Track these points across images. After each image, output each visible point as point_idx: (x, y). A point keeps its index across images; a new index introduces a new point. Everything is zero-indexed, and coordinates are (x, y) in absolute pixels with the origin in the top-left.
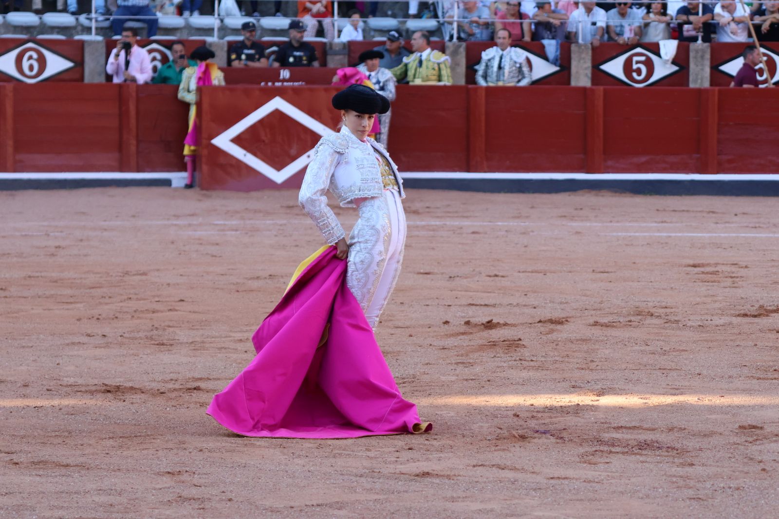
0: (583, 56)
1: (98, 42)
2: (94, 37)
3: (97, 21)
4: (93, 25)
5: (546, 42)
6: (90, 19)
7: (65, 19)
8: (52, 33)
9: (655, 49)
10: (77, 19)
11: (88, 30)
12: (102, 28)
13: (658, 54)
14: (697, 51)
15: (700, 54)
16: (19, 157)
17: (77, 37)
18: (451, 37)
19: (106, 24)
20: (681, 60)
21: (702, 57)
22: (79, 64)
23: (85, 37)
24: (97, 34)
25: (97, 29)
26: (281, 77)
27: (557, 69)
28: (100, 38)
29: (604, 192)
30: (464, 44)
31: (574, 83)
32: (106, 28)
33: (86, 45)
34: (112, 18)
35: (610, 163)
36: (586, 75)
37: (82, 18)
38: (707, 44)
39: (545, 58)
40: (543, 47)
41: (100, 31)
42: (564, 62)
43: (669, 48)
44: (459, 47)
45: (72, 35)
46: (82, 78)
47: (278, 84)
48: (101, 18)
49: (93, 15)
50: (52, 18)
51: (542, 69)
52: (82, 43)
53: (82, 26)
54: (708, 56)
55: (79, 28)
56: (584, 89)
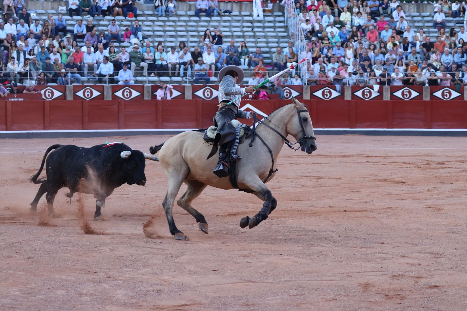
0: (349, 90)
1: (190, 86)
2: (188, 85)
3: (189, 79)
4: (188, 81)
5: (336, 85)
6: (187, 79)
7: (179, 79)
8: (174, 84)
9: (372, 88)
10: (182, 79)
11: (186, 82)
12: (191, 82)
13: (373, 89)
14: (386, 88)
15: (387, 89)
16: (164, 124)
17: (182, 85)
18: (305, 84)
19: (192, 80)
20: (380, 91)
21: (388, 90)
22: (183, 93)
23: (185, 85)
24: (189, 84)
25: (189, 82)
26: (249, 97)
27: (340, 94)
28: (190, 85)
29: (356, 135)
30: (309, 86)
31: (345, 99)
32: (192, 82)
33: (185, 87)
34: (194, 78)
35: (358, 125)
36: (350, 96)
37: (184, 78)
38: (389, 86)
39: (336, 90)
40: (335, 87)
41: (190, 82)
42: (342, 92)
43: (377, 87)
44: (308, 87)
45: (181, 84)
46: (184, 98)
47: (248, 99)
48: (190, 78)
49: (188, 77)
50: (175, 79)
51: (335, 94)
52: (184, 87)
53: (184, 81)
54: (389, 90)
55: (183, 82)
56: (349, 101)
